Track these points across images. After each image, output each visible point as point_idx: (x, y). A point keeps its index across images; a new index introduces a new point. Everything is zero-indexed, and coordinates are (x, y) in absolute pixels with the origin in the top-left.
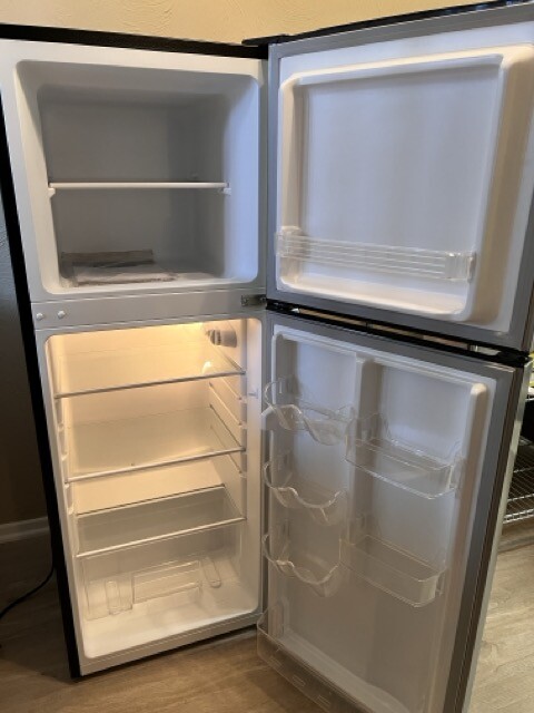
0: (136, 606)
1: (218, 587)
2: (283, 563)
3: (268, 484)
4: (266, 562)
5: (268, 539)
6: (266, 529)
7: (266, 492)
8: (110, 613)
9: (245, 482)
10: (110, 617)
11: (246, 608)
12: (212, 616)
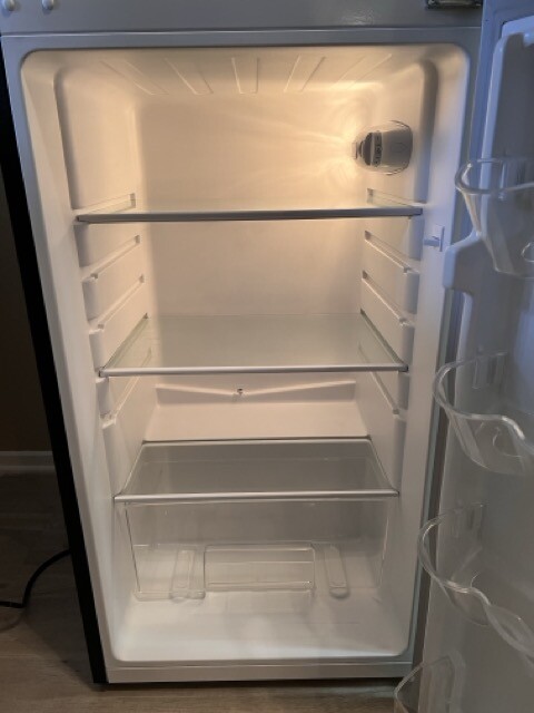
0: (210, 595)
1: (341, 597)
2: (465, 591)
3: (448, 409)
4: (425, 579)
5: (433, 533)
6: (433, 513)
7: (441, 423)
8: (171, 597)
9: (402, 427)
10: (169, 602)
11: (384, 647)
12: (323, 645)
